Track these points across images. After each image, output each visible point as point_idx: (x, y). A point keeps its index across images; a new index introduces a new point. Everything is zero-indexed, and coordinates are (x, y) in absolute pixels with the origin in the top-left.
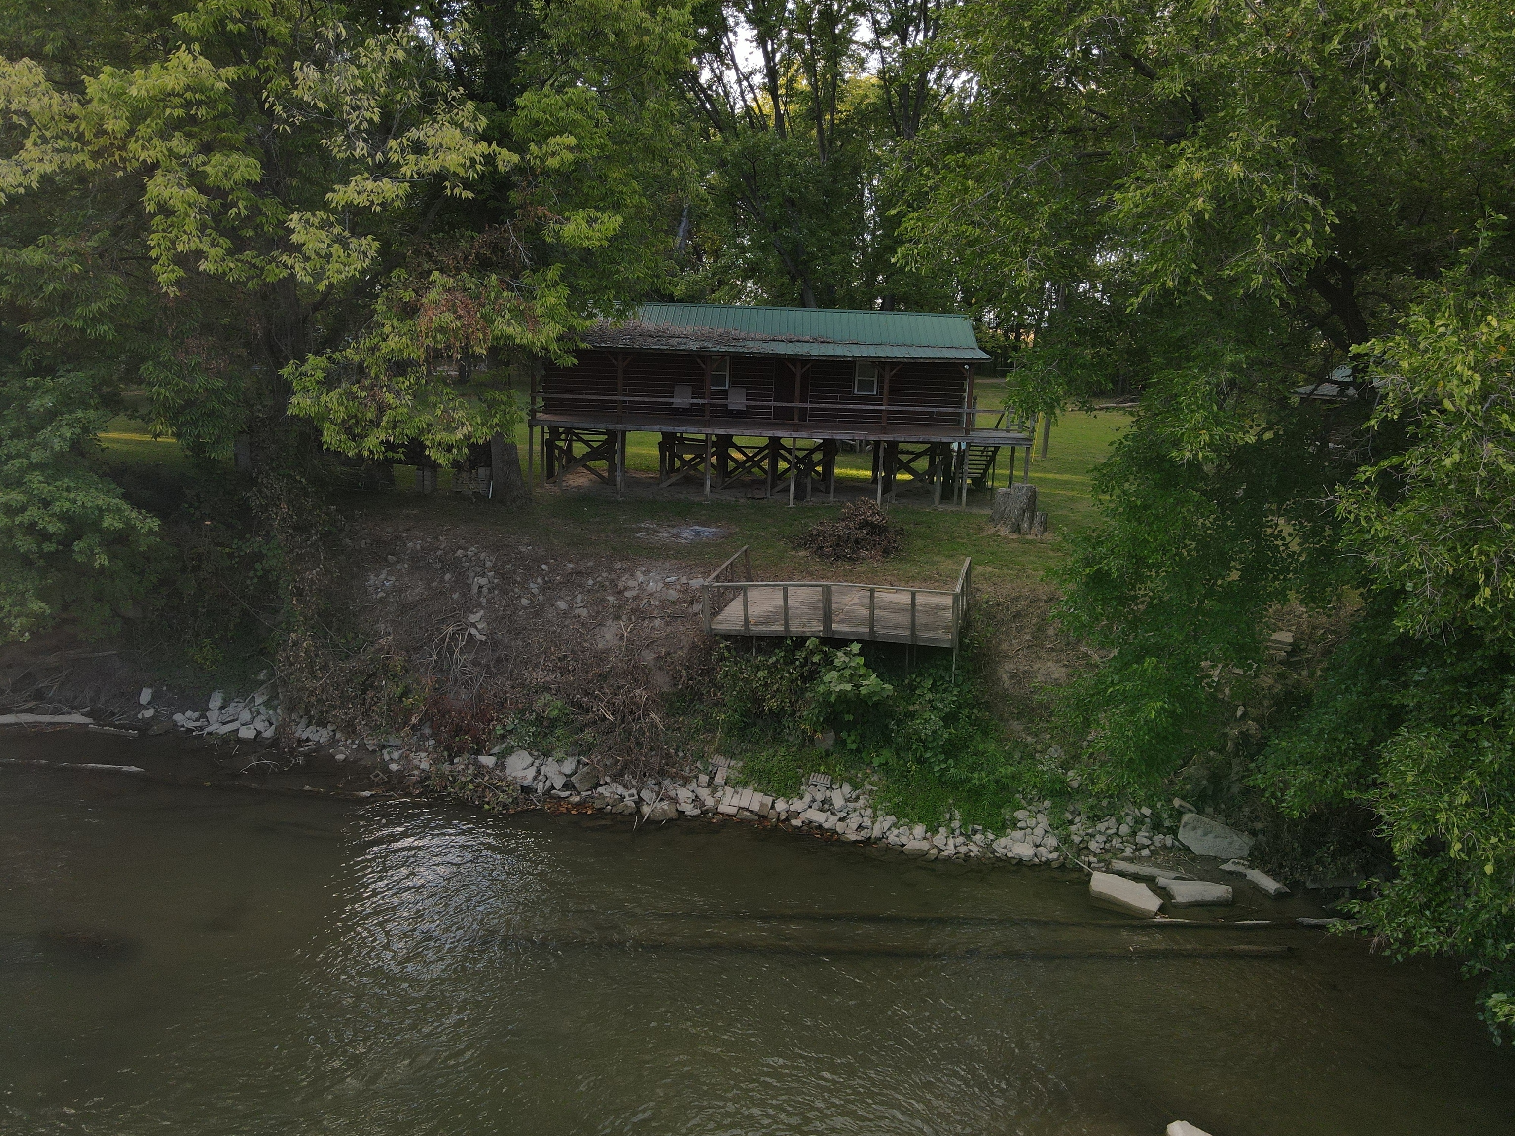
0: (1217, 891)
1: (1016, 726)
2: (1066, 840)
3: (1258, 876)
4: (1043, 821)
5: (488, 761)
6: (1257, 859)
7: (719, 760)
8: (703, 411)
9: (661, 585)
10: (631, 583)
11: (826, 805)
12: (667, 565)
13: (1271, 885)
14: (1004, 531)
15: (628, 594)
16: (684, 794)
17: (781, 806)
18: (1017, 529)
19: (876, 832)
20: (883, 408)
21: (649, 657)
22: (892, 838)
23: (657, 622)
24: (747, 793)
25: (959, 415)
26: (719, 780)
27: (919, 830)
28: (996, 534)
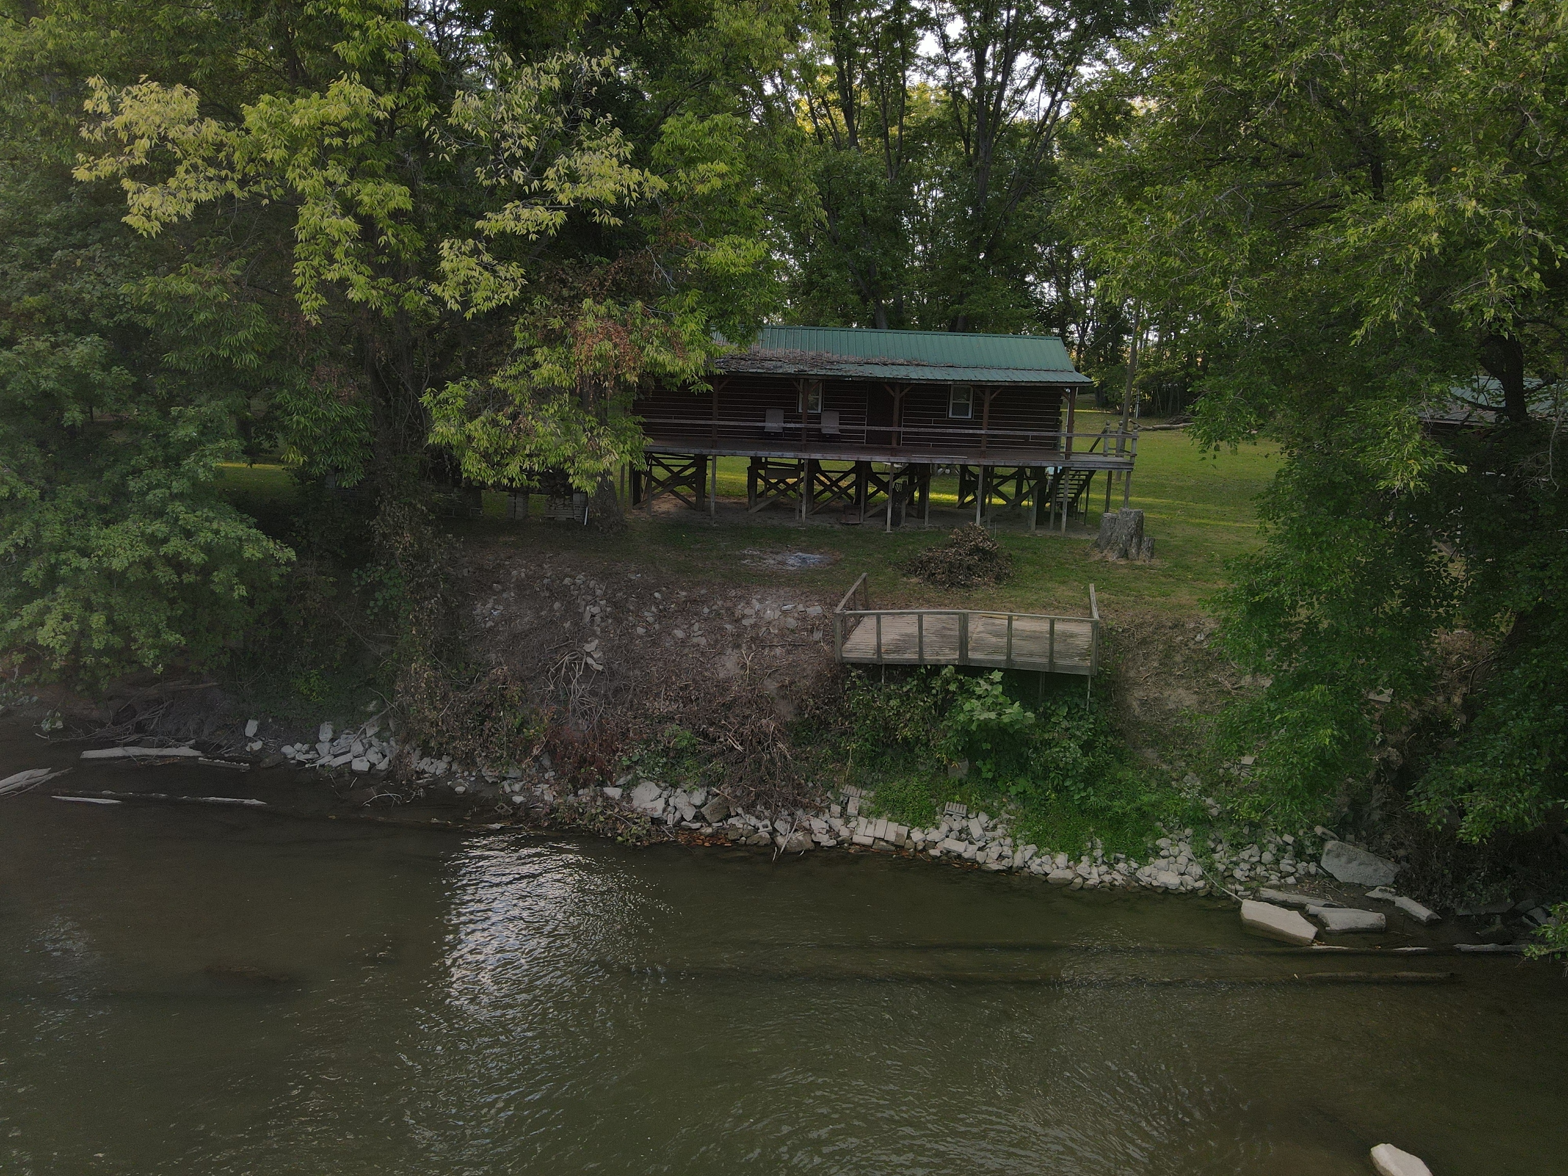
0: (1369, 918)
1: (1150, 754)
2: (1210, 868)
3: (1406, 903)
4: (1186, 850)
5: (614, 792)
6: (1403, 885)
7: (850, 790)
8: (800, 435)
9: (777, 613)
10: (748, 611)
11: (964, 835)
12: (782, 592)
13: (1422, 912)
14: (1112, 557)
15: (745, 622)
16: (818, 824)
17: (917, 835)
18: (1125, 554)
19: (1018, 861)
20: (983, 432)
21: (771, 686)
22: (1035, 867)
23: (778, 651)
24: (882, 823)
25: (1056, 439)
26: (852, 809)
27: (1062, 859)
28: (1103, 561)
